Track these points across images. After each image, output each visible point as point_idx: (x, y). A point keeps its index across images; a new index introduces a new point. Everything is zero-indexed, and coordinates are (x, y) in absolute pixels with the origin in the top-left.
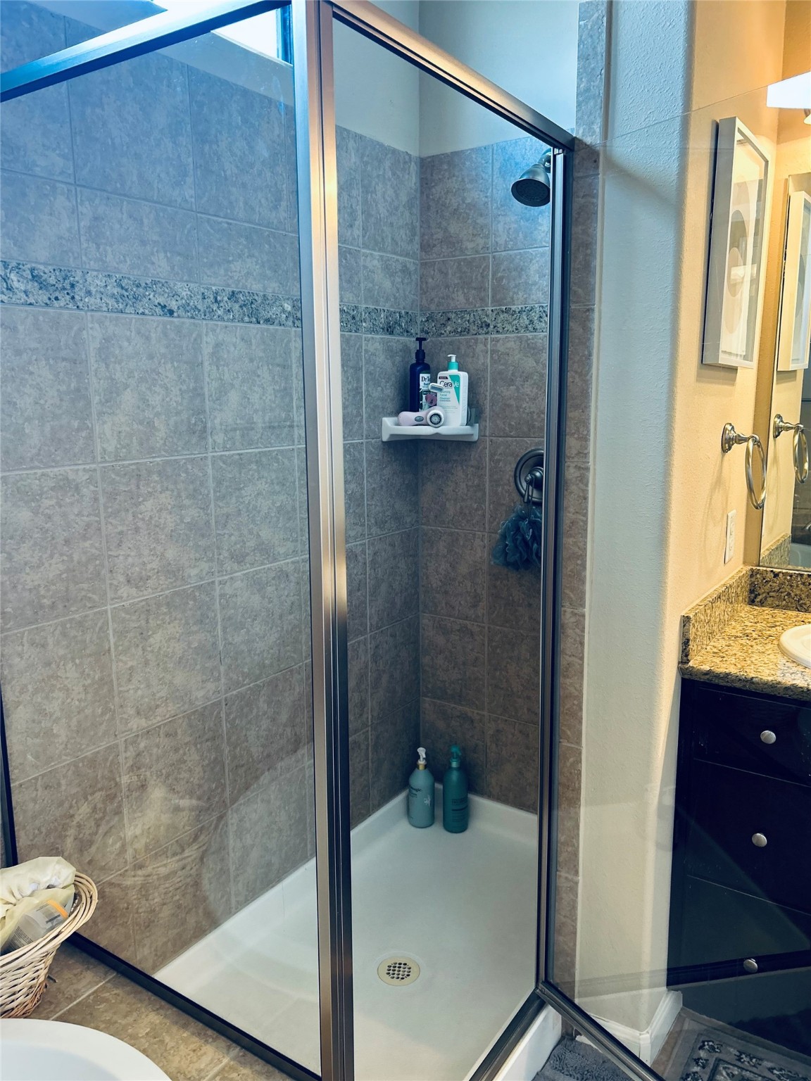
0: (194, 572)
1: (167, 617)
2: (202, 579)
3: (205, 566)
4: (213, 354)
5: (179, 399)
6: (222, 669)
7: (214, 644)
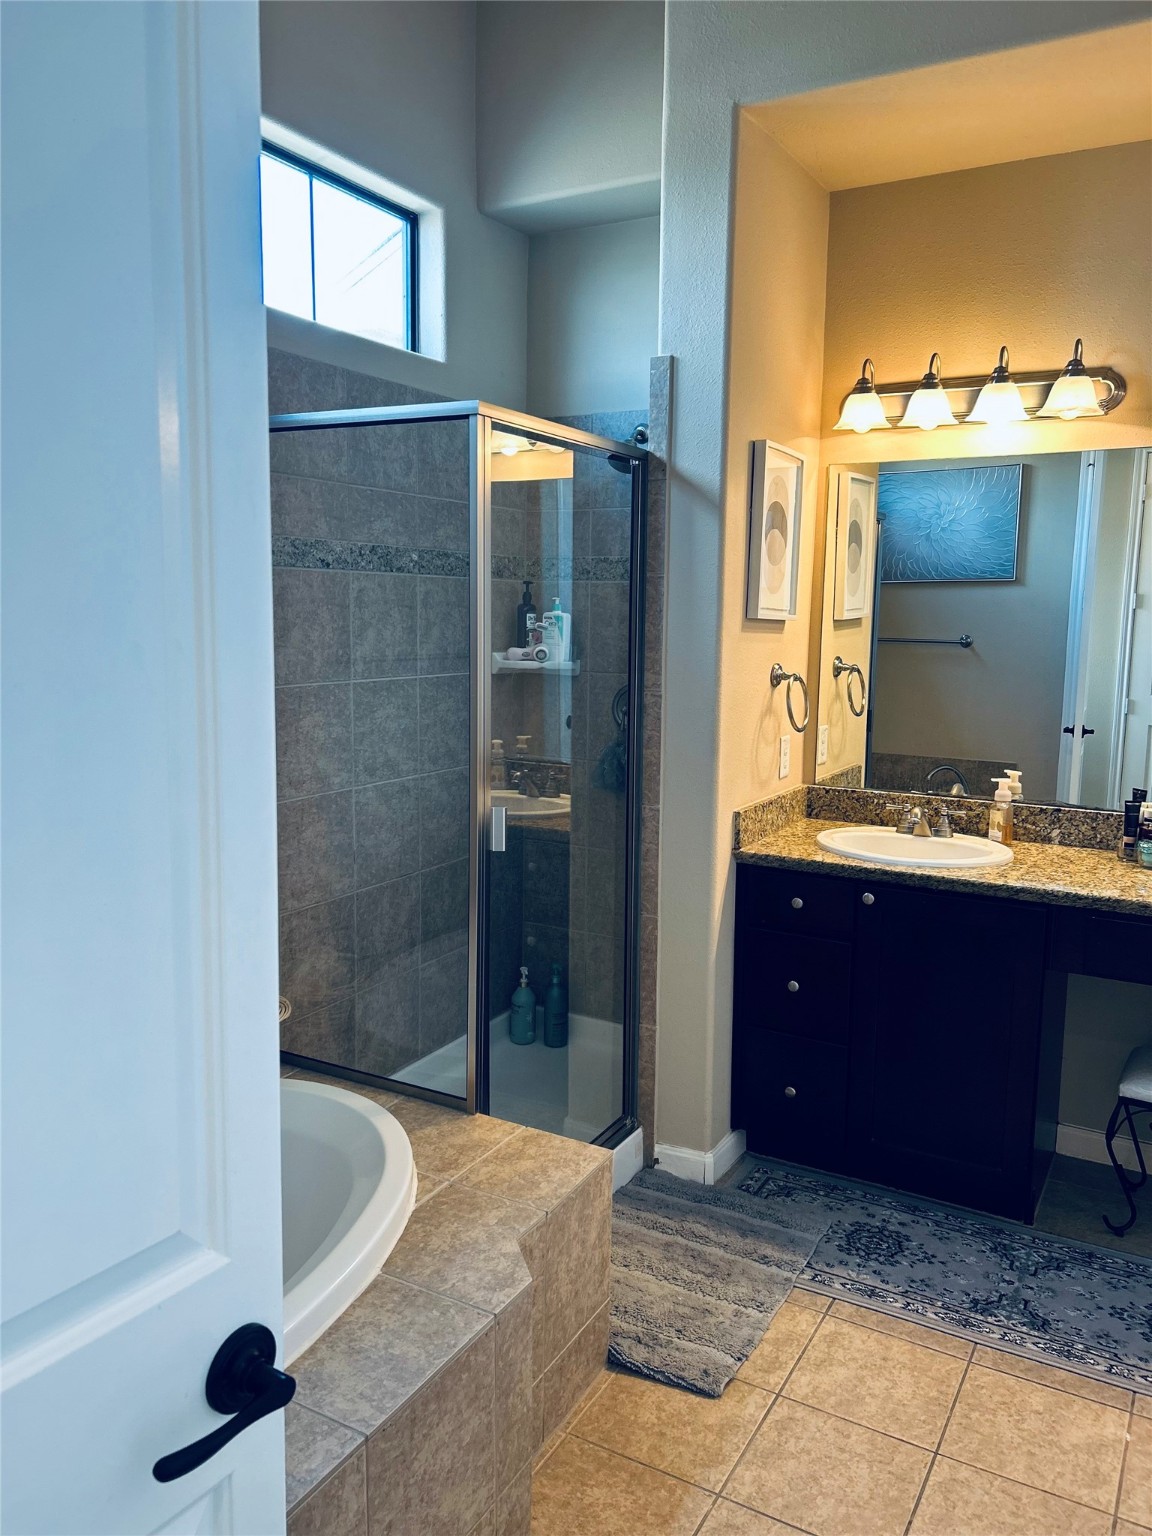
0: (337, 780)
1: (316, 817)
2: (343, 787)
3: (344, 775)
4: (357, 598)
5: (331, 635)
6: (356, 867)
7: (350, 844)
